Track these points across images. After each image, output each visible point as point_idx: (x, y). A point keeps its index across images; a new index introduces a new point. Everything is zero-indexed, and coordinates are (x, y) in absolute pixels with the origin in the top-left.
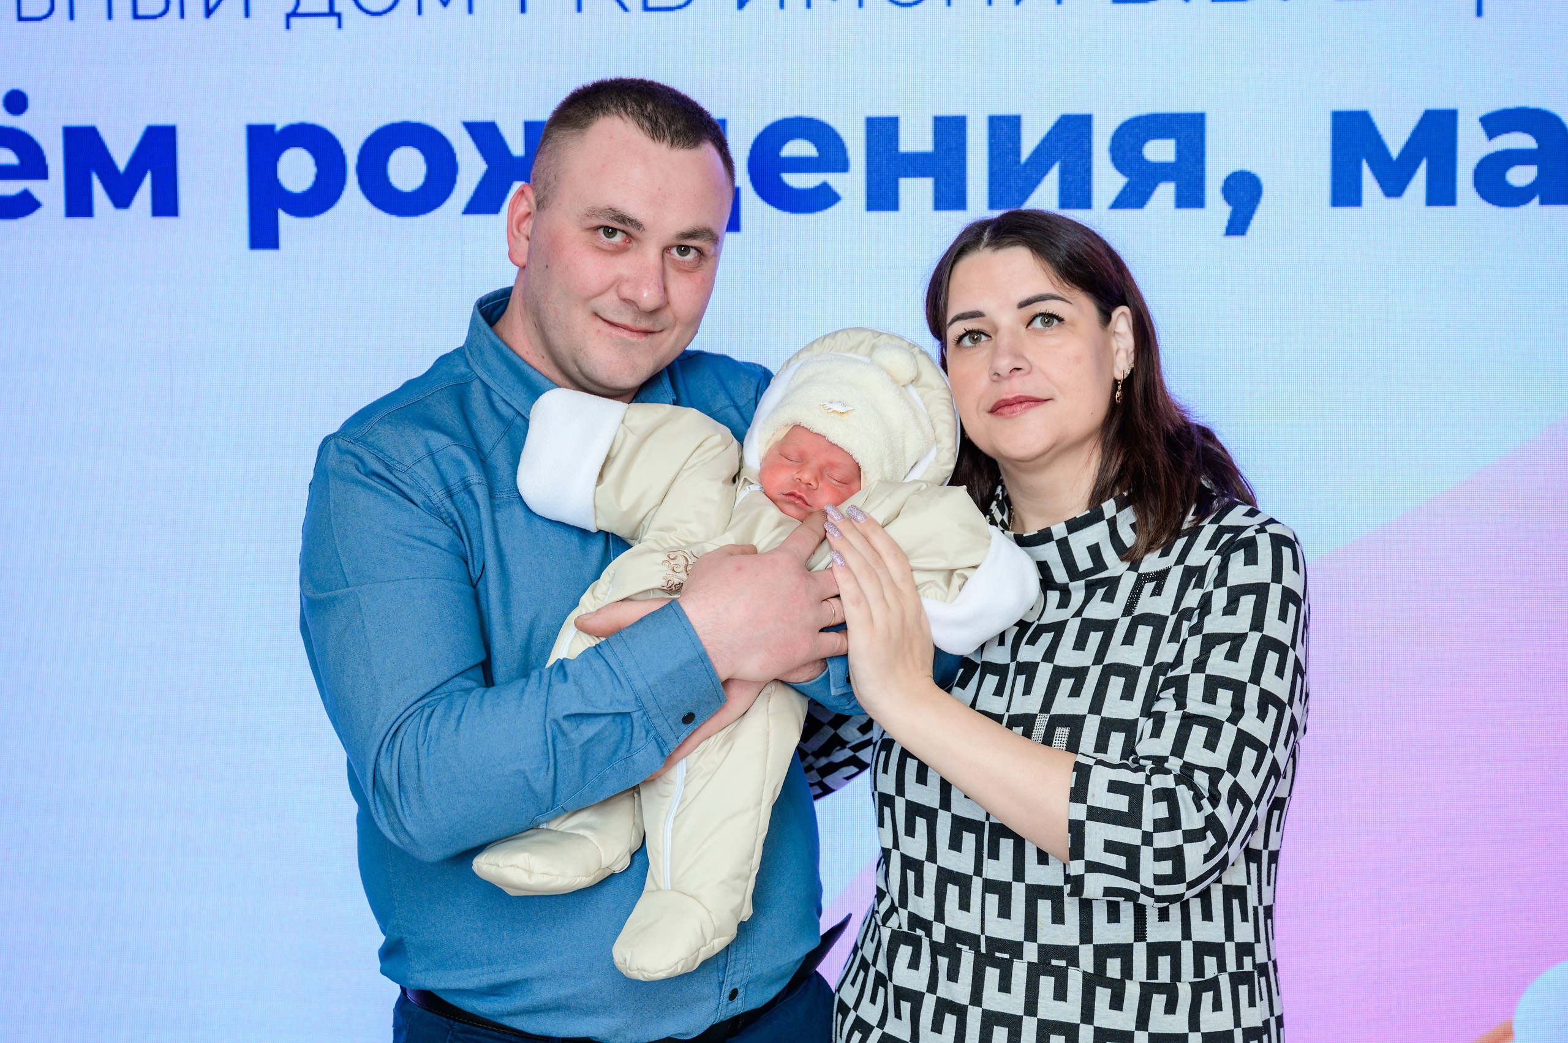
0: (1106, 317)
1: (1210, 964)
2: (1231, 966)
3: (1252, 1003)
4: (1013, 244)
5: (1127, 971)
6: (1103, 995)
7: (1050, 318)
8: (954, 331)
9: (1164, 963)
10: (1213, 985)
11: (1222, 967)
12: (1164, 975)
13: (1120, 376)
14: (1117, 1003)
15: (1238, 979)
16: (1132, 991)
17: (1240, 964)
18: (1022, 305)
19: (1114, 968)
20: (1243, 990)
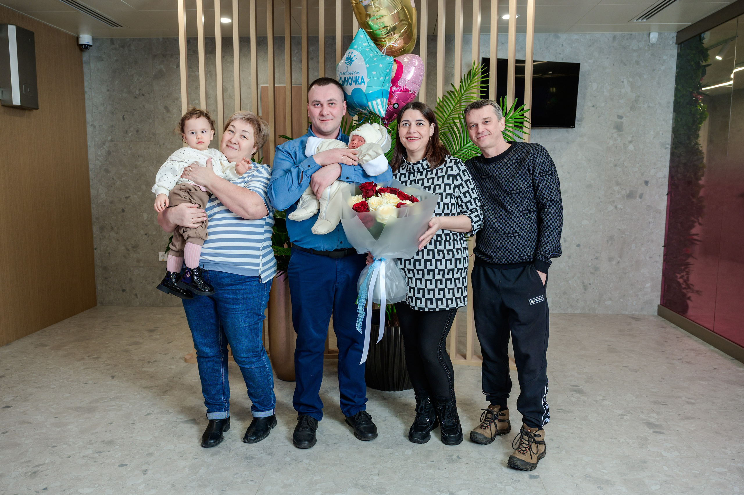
0: (430, 125)
1: (455, 236)
2: (459, 237)
3: (464, 243)
4: (417, 109)
5: (442, 239)
6: (438, 243)
7: (420, 124)
8: (402, 123)
9: (448, 237)
10: (456, 240)
11: (457, 237)
12: (448, 239)
13: (431, 136)
14: (440, 245)
15: (460, 239)
16: (443, 242)
17: (460, 236)
18: (416, 121)
19: (439, 238)
20: (462, 241)
